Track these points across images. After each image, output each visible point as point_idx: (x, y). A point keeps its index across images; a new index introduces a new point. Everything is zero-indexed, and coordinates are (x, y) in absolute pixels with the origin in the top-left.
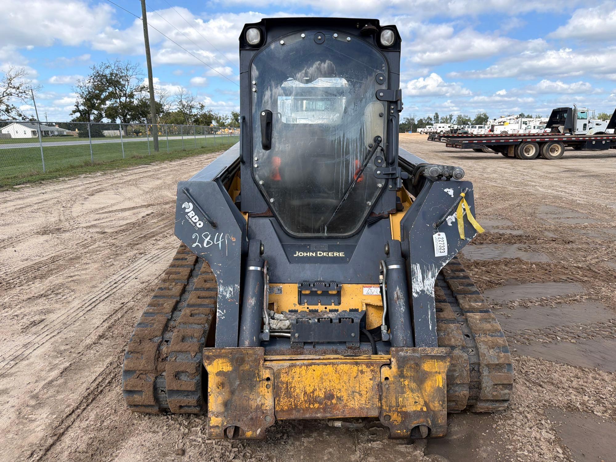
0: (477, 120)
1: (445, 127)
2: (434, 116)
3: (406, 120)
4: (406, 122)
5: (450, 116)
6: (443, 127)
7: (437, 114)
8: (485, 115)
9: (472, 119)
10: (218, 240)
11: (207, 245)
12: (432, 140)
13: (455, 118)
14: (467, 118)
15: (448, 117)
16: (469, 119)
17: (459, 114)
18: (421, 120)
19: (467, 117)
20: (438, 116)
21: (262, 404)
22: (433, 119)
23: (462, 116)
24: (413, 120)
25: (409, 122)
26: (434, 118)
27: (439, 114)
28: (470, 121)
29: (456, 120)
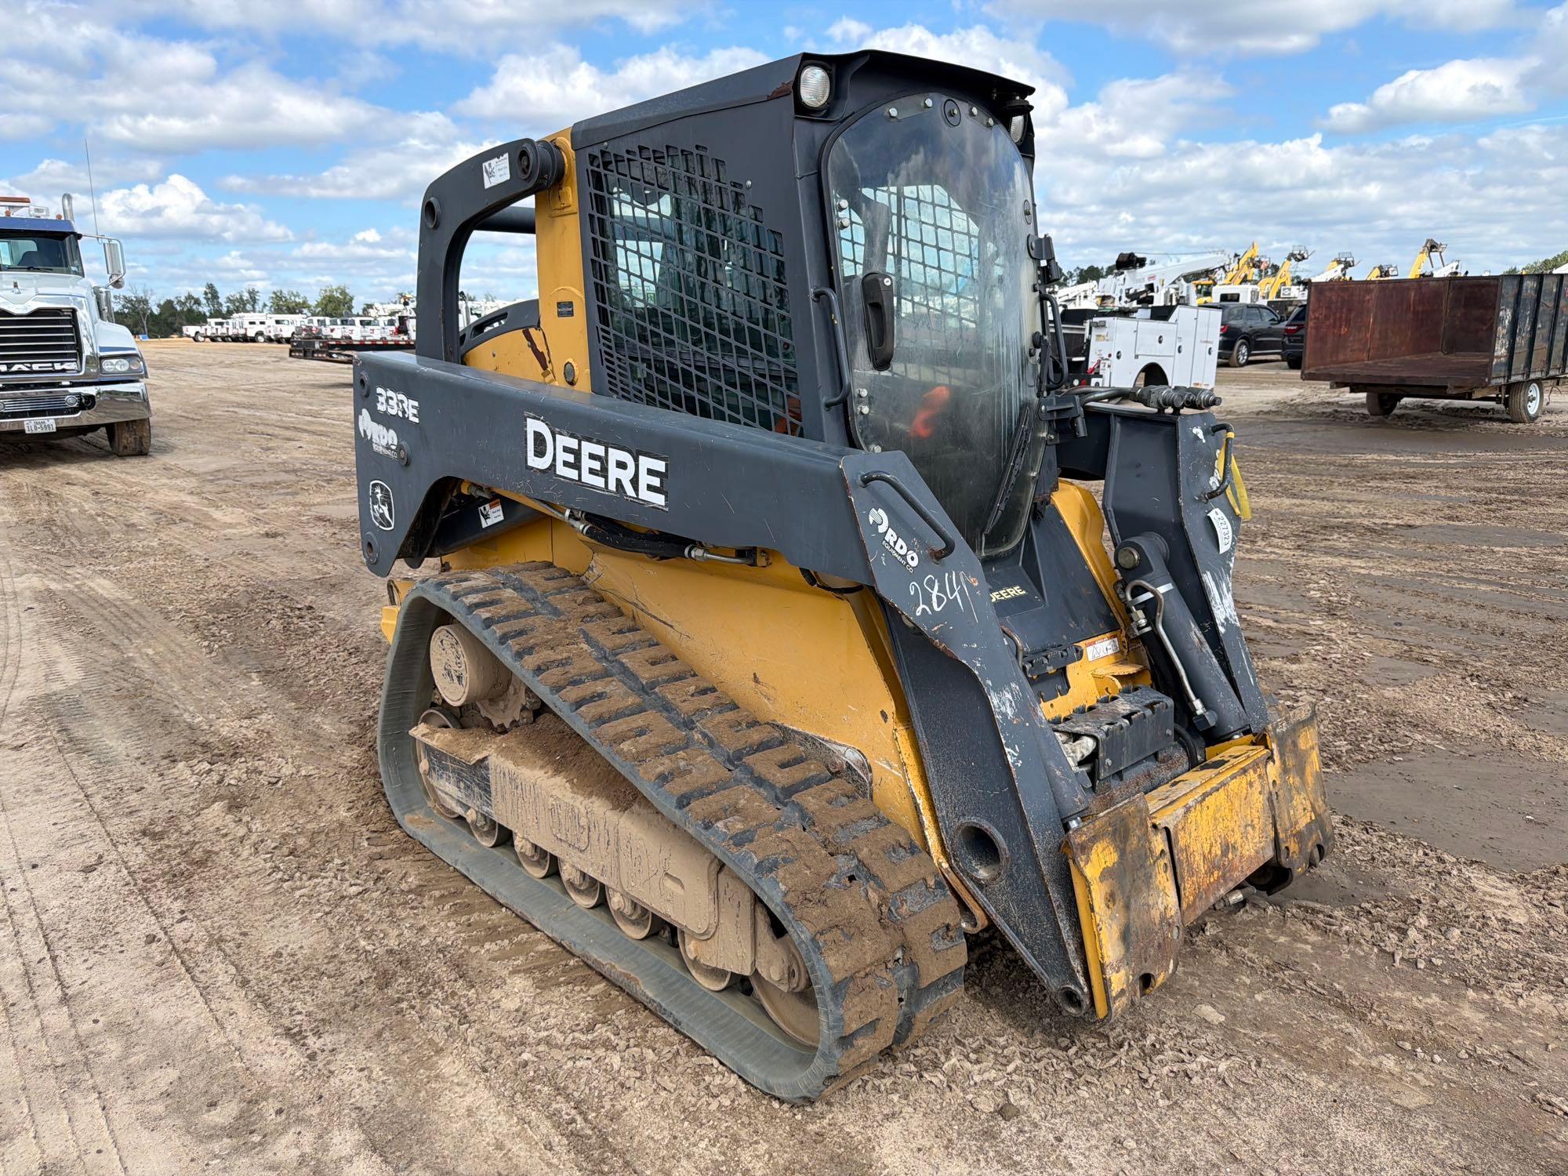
0: (326, 305)
1: (268, 322)
2: (206, 293)
3: (122, 303)
4: (124, 306)
5: (250, 293)
6: (262, 323)
7: (211, 287)
8: (343, 293)
9: (312, 303)
10: (952, 591)
11: (939, 606)
12: (305, 357)
13: (264, 298)
14: (297, 300)
15: (246, 296)
16: (304, 302)
17: (276, 289)
18: (169, 303)
19: (297, 295)
20: (216, 292)
21: (1166, 909)
22: (204, 301)
23: (285, 292)
24: (145, 302)
25: (134, 309)
26: (207, 299)
27: (218, 287)
28: (309, 307)
29: (269, 304)
